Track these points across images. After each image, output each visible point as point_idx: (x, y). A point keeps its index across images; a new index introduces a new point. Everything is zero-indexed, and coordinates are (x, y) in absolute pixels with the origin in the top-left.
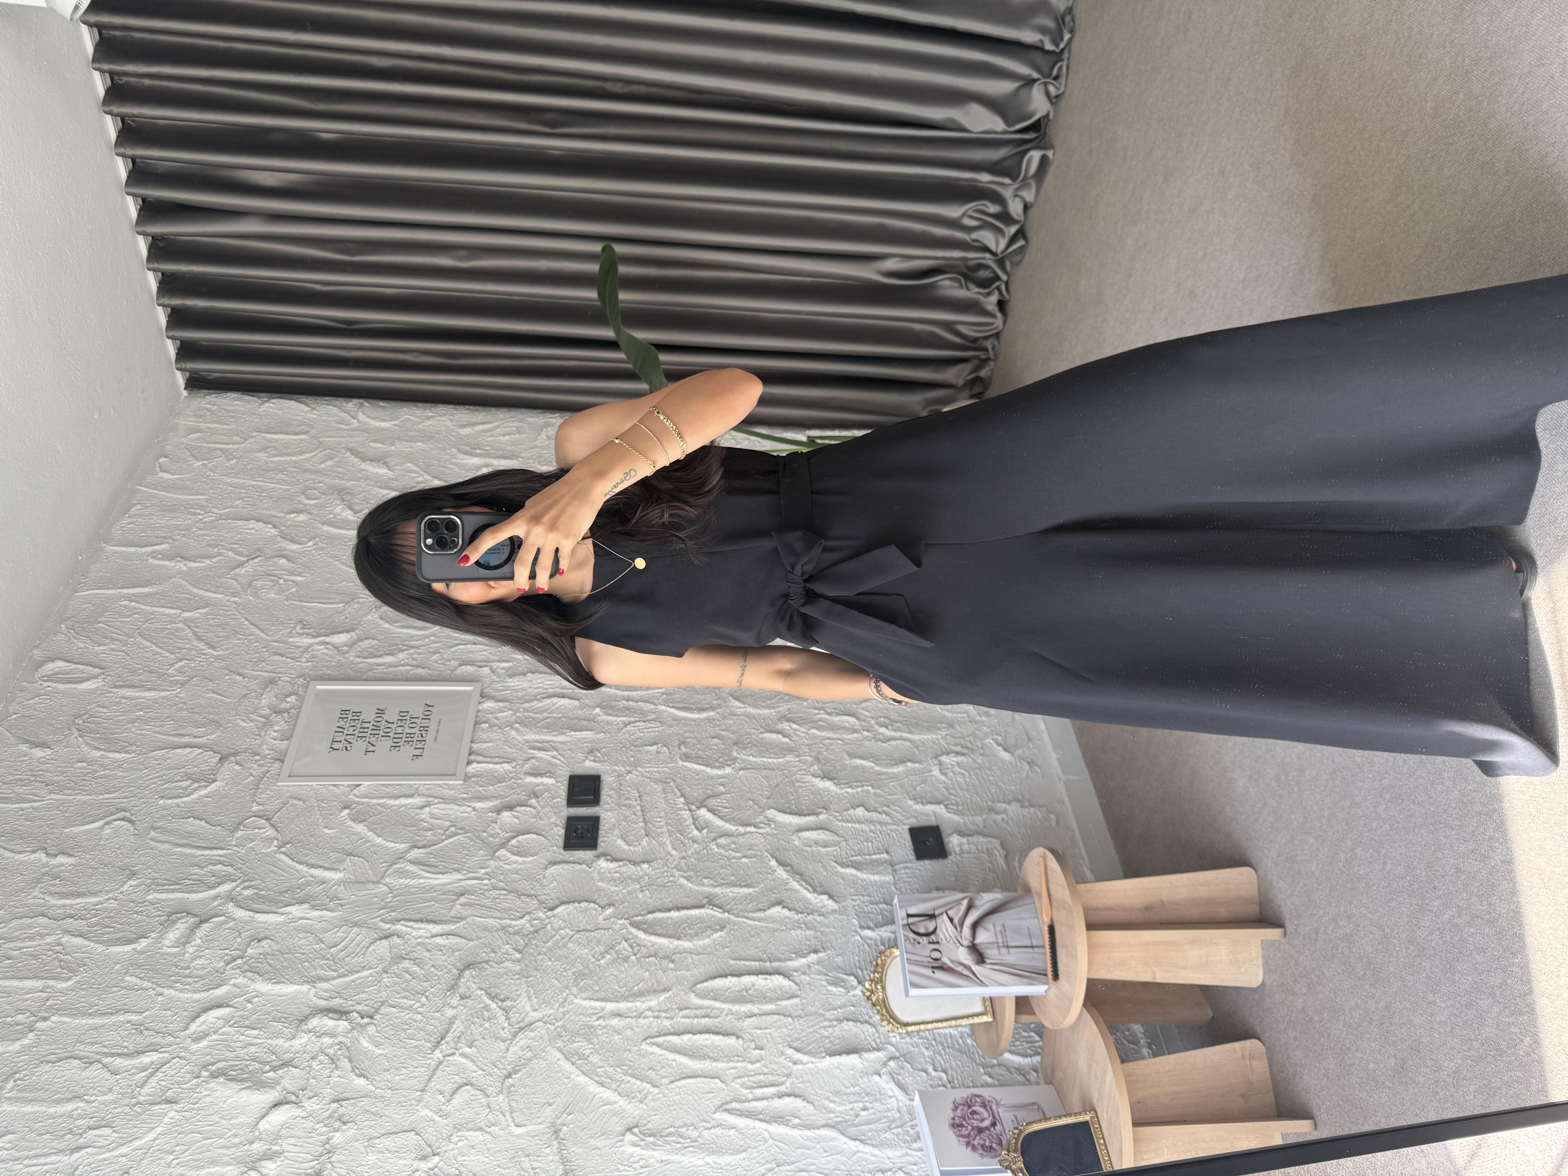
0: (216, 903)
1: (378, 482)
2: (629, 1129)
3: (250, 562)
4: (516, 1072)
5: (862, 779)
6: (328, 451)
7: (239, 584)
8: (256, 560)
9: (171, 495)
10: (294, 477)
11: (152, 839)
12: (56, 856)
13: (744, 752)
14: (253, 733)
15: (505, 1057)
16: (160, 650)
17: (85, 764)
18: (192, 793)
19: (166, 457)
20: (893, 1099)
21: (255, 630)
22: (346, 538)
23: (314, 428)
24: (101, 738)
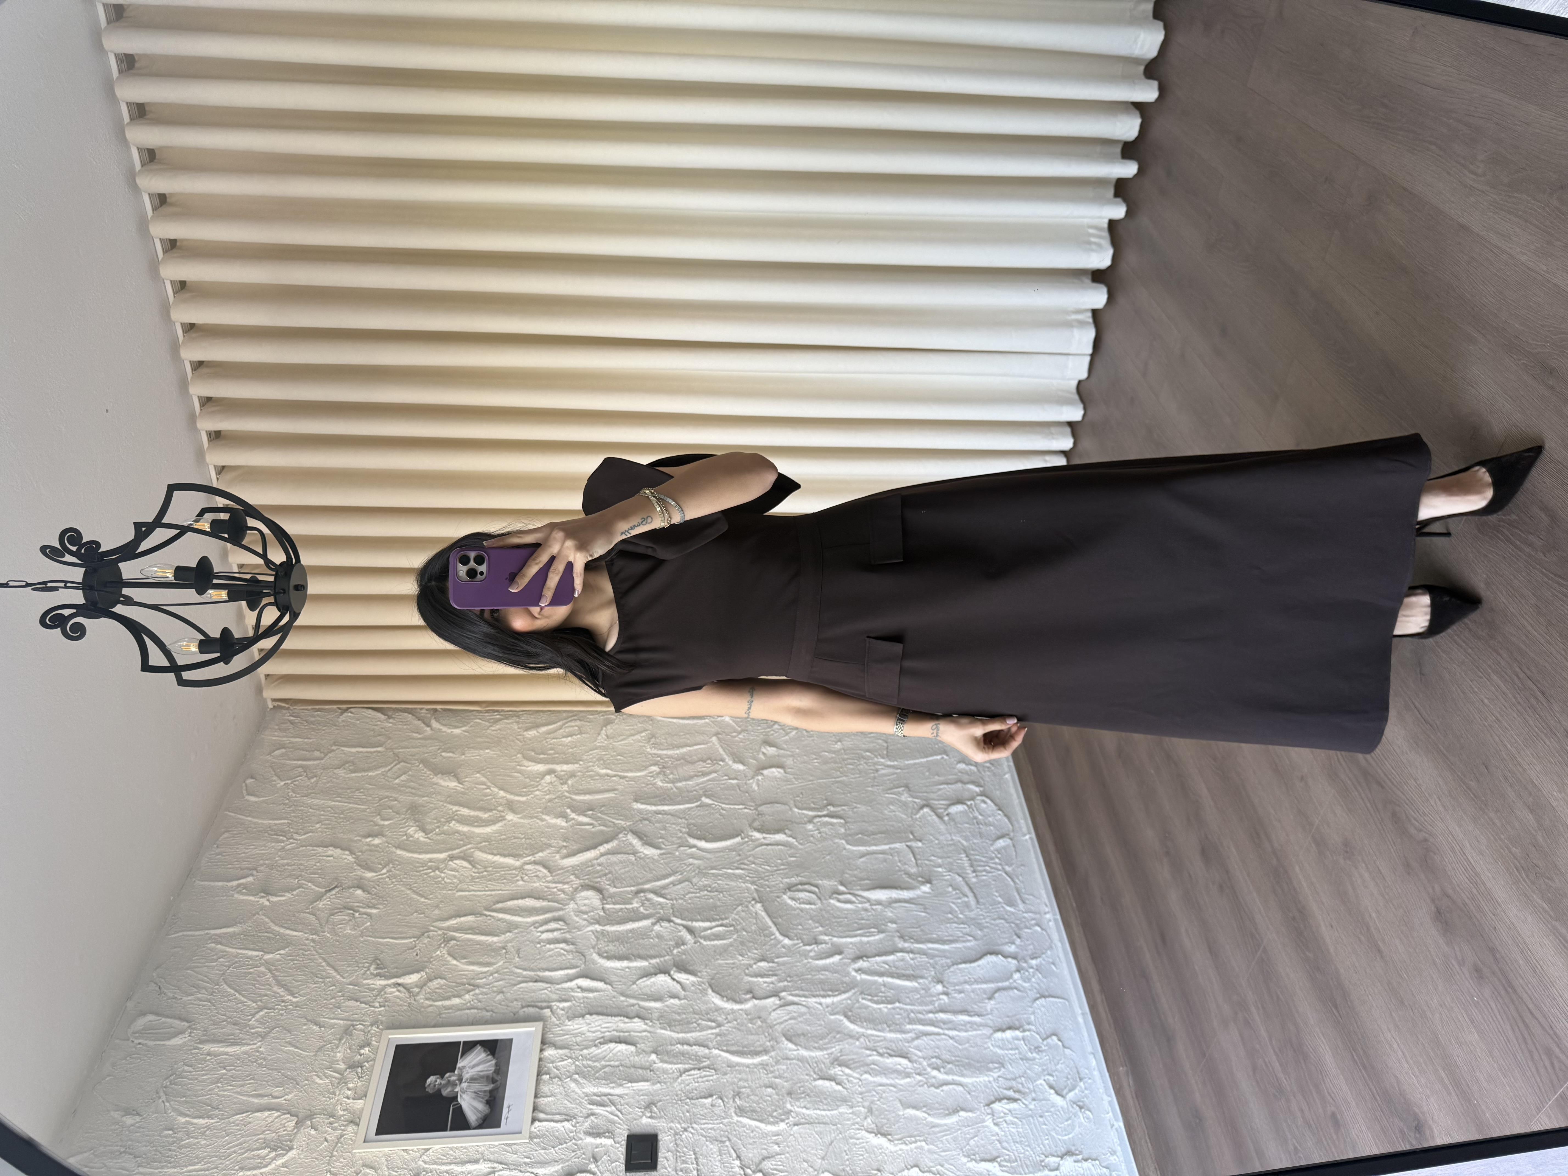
1: (449, 797)
3: (328, 895)
5: (915, 1133)
6: (402, 764)
7: (318, 919)
8: (333, 892)
9: (256, 820)
10: (370, 796)
13: (798, 1103)
14: (328, 1091)
16: (243, 999)
17: (171, 1132)
18: (270, 1164)
19: (252, 777)
21: (332, 972)
22: (418, 862)
23: (390, 738)
24: (187, 1102)
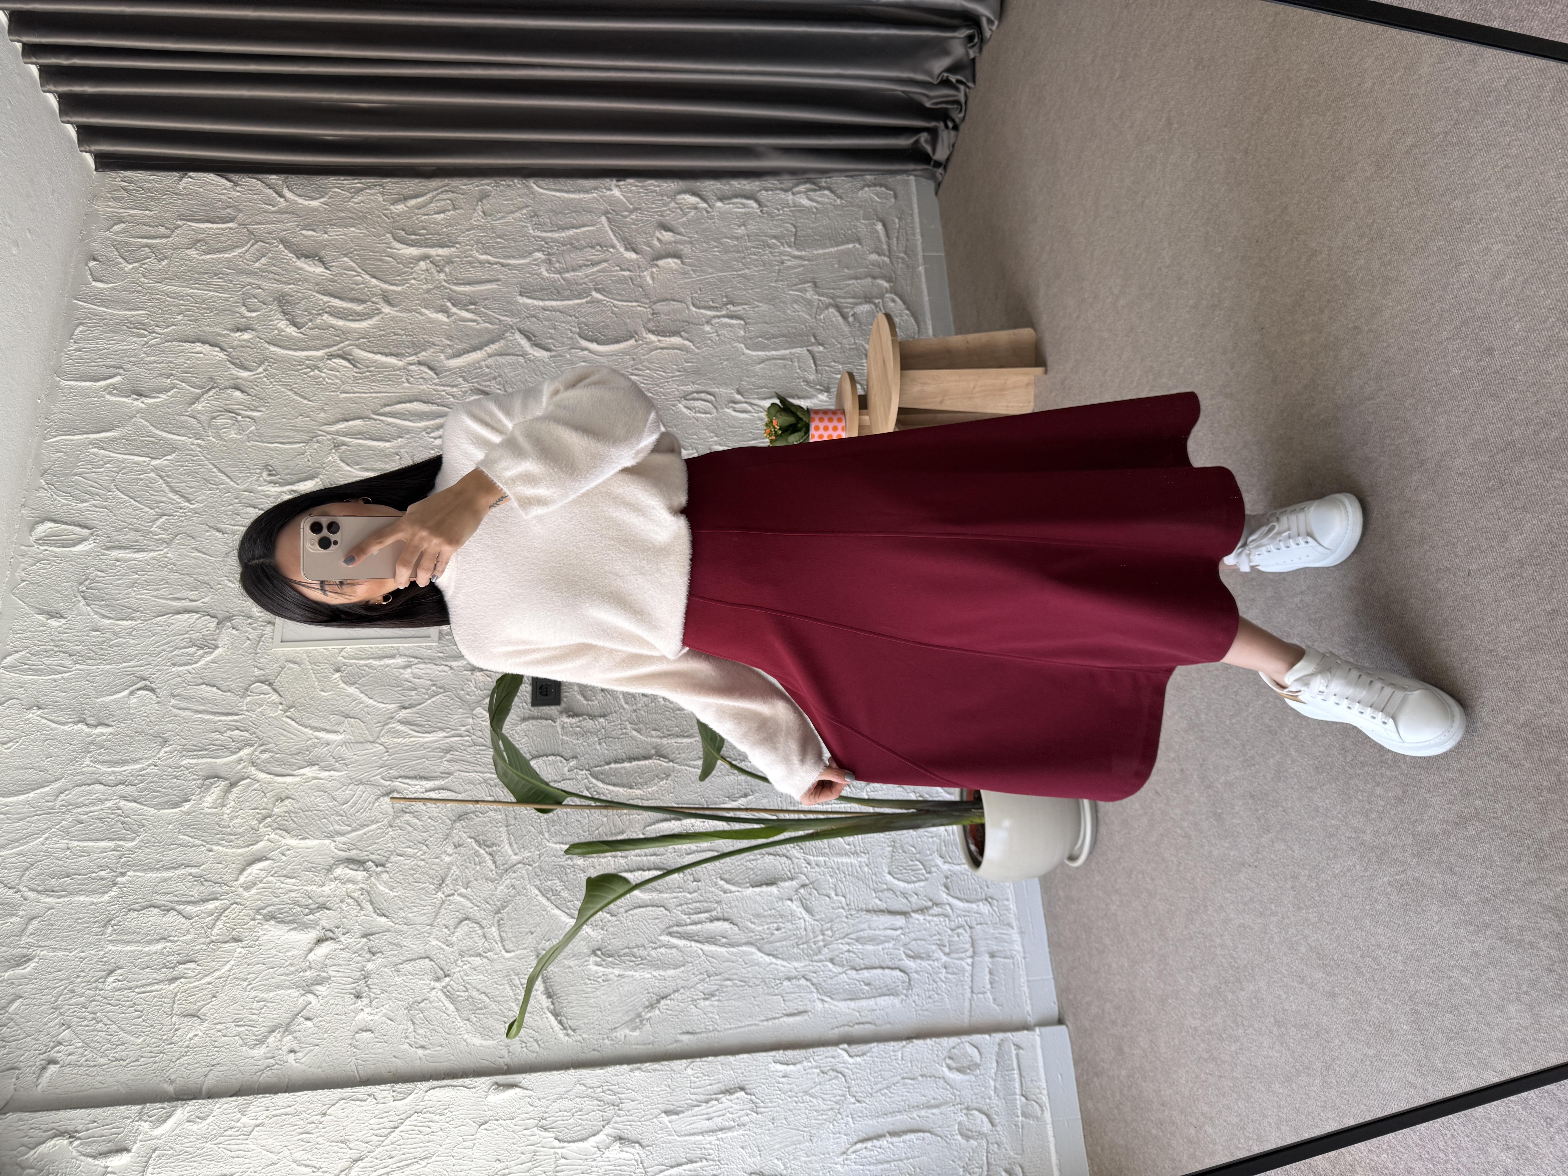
0: (240, 767)
1: (317, 284)
2: (594, 953)
3: (206, 396)
4: (504, 907)
6: (260, 243)
7: (199, 423)
8: (211, 393)
9: (110, 310)
10: (231, 281)
11: (174, 707)
12: (96, 726)
15: (493, 895)
16: (139, 505)
17: (98, 633)
18: (199, 660)
19: (95, 259)
20: (802, 920)
21: (225, 478)
22: (295, 360)
23: (241, 211)
24: (107, 606)
